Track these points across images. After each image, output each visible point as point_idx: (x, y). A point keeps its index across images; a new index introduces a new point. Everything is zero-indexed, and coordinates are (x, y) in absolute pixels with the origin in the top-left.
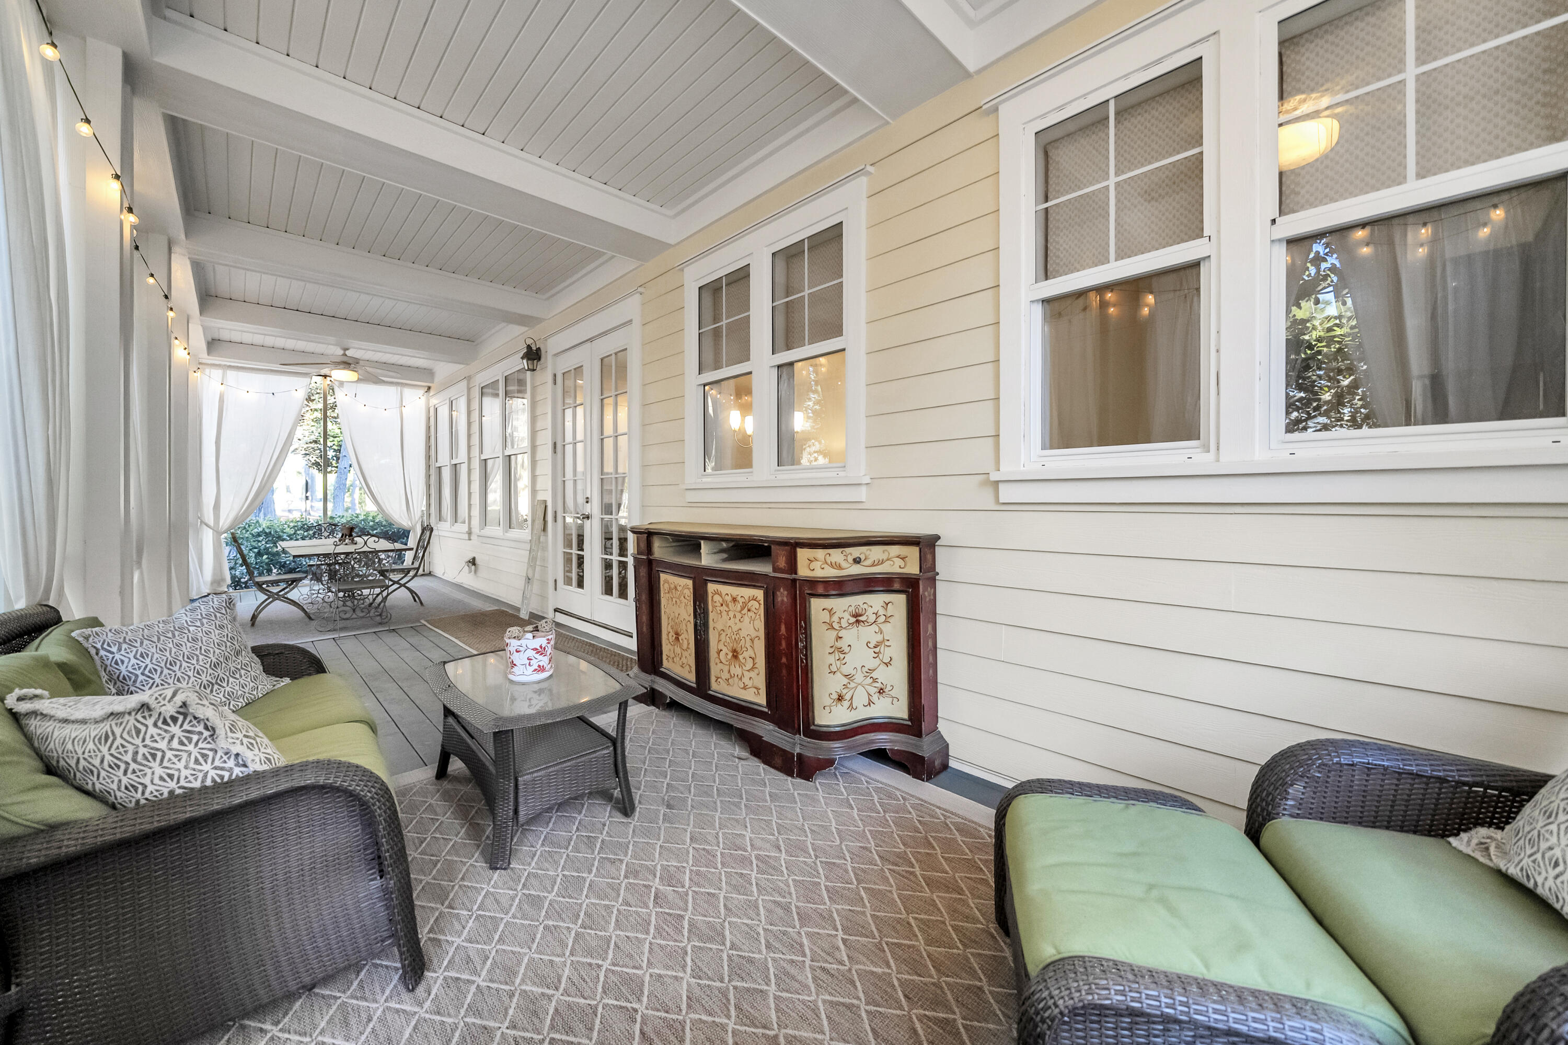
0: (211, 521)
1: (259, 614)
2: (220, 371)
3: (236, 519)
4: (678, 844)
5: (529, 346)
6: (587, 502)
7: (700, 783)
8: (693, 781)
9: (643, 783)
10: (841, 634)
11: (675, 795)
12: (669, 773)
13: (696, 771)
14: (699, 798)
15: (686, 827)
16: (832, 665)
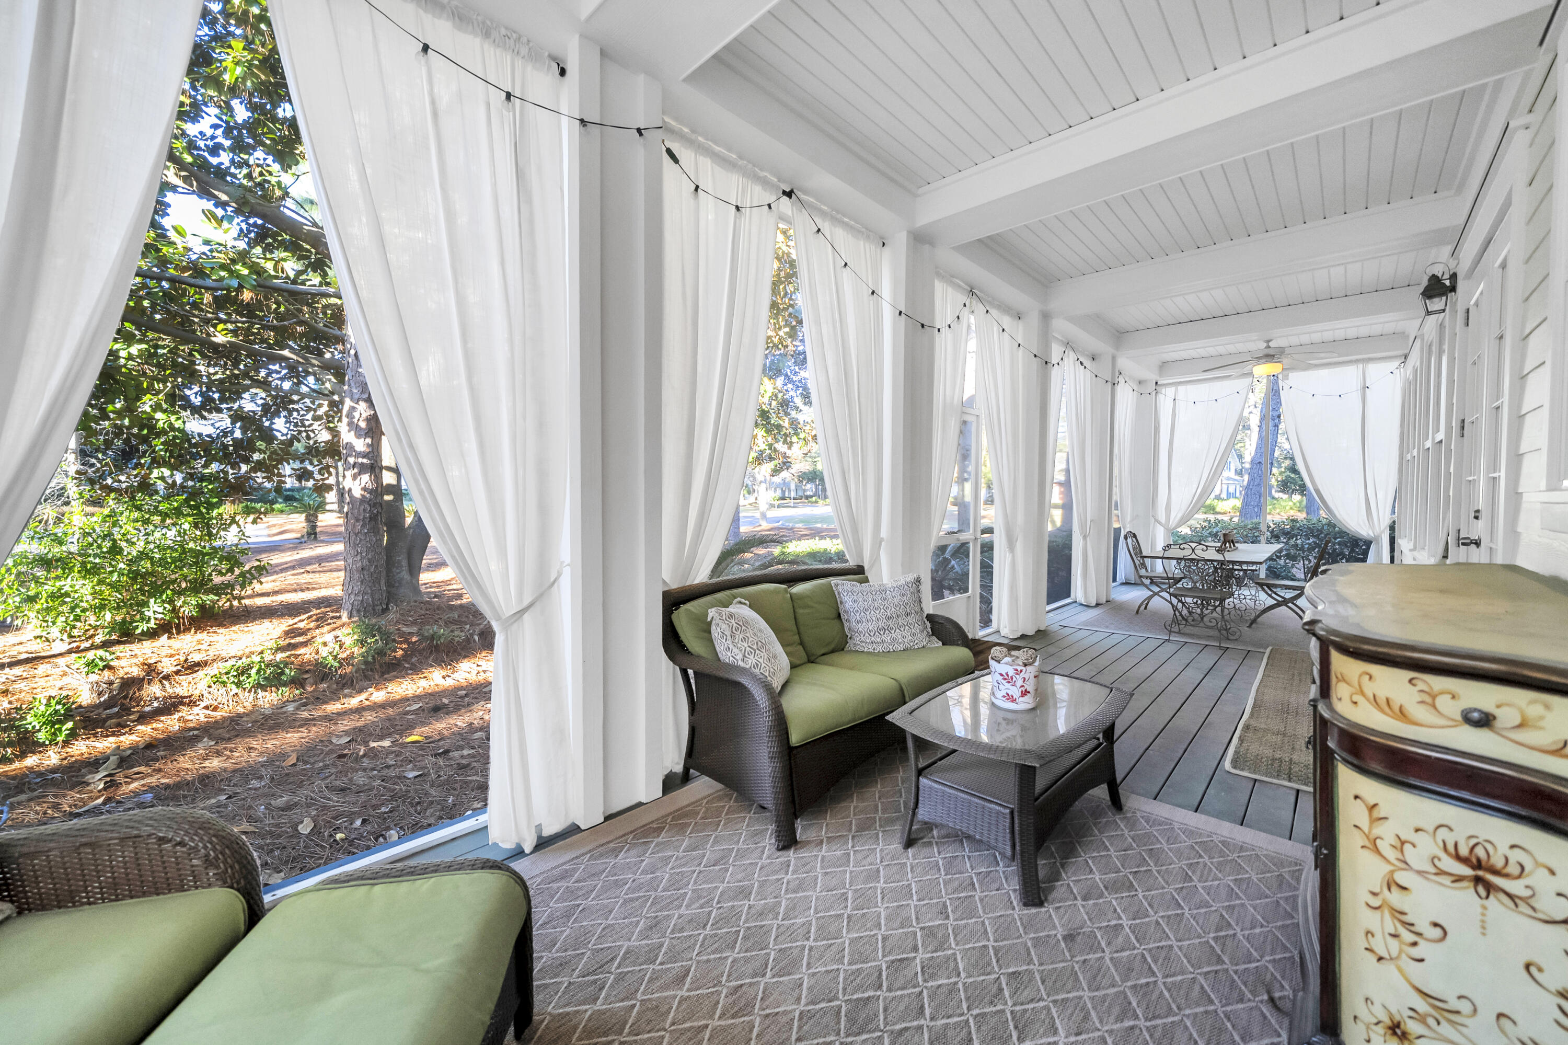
0: (1162, 519)
1: (1147, 604)
2: (1173, 389)
3: (1182, 518)
4: (997, 961)
5: (1434, 275)
6: (1476, 518)
7: (1149, 960)
8: (1150, 950)
9: (1101, 901)
10: (1402, 878)
11: (1099, 937)
12: (1147, 920)
13: (1180, 948)
14: (1111, 966)
15: (1036, 962)
16: (1373, 936)
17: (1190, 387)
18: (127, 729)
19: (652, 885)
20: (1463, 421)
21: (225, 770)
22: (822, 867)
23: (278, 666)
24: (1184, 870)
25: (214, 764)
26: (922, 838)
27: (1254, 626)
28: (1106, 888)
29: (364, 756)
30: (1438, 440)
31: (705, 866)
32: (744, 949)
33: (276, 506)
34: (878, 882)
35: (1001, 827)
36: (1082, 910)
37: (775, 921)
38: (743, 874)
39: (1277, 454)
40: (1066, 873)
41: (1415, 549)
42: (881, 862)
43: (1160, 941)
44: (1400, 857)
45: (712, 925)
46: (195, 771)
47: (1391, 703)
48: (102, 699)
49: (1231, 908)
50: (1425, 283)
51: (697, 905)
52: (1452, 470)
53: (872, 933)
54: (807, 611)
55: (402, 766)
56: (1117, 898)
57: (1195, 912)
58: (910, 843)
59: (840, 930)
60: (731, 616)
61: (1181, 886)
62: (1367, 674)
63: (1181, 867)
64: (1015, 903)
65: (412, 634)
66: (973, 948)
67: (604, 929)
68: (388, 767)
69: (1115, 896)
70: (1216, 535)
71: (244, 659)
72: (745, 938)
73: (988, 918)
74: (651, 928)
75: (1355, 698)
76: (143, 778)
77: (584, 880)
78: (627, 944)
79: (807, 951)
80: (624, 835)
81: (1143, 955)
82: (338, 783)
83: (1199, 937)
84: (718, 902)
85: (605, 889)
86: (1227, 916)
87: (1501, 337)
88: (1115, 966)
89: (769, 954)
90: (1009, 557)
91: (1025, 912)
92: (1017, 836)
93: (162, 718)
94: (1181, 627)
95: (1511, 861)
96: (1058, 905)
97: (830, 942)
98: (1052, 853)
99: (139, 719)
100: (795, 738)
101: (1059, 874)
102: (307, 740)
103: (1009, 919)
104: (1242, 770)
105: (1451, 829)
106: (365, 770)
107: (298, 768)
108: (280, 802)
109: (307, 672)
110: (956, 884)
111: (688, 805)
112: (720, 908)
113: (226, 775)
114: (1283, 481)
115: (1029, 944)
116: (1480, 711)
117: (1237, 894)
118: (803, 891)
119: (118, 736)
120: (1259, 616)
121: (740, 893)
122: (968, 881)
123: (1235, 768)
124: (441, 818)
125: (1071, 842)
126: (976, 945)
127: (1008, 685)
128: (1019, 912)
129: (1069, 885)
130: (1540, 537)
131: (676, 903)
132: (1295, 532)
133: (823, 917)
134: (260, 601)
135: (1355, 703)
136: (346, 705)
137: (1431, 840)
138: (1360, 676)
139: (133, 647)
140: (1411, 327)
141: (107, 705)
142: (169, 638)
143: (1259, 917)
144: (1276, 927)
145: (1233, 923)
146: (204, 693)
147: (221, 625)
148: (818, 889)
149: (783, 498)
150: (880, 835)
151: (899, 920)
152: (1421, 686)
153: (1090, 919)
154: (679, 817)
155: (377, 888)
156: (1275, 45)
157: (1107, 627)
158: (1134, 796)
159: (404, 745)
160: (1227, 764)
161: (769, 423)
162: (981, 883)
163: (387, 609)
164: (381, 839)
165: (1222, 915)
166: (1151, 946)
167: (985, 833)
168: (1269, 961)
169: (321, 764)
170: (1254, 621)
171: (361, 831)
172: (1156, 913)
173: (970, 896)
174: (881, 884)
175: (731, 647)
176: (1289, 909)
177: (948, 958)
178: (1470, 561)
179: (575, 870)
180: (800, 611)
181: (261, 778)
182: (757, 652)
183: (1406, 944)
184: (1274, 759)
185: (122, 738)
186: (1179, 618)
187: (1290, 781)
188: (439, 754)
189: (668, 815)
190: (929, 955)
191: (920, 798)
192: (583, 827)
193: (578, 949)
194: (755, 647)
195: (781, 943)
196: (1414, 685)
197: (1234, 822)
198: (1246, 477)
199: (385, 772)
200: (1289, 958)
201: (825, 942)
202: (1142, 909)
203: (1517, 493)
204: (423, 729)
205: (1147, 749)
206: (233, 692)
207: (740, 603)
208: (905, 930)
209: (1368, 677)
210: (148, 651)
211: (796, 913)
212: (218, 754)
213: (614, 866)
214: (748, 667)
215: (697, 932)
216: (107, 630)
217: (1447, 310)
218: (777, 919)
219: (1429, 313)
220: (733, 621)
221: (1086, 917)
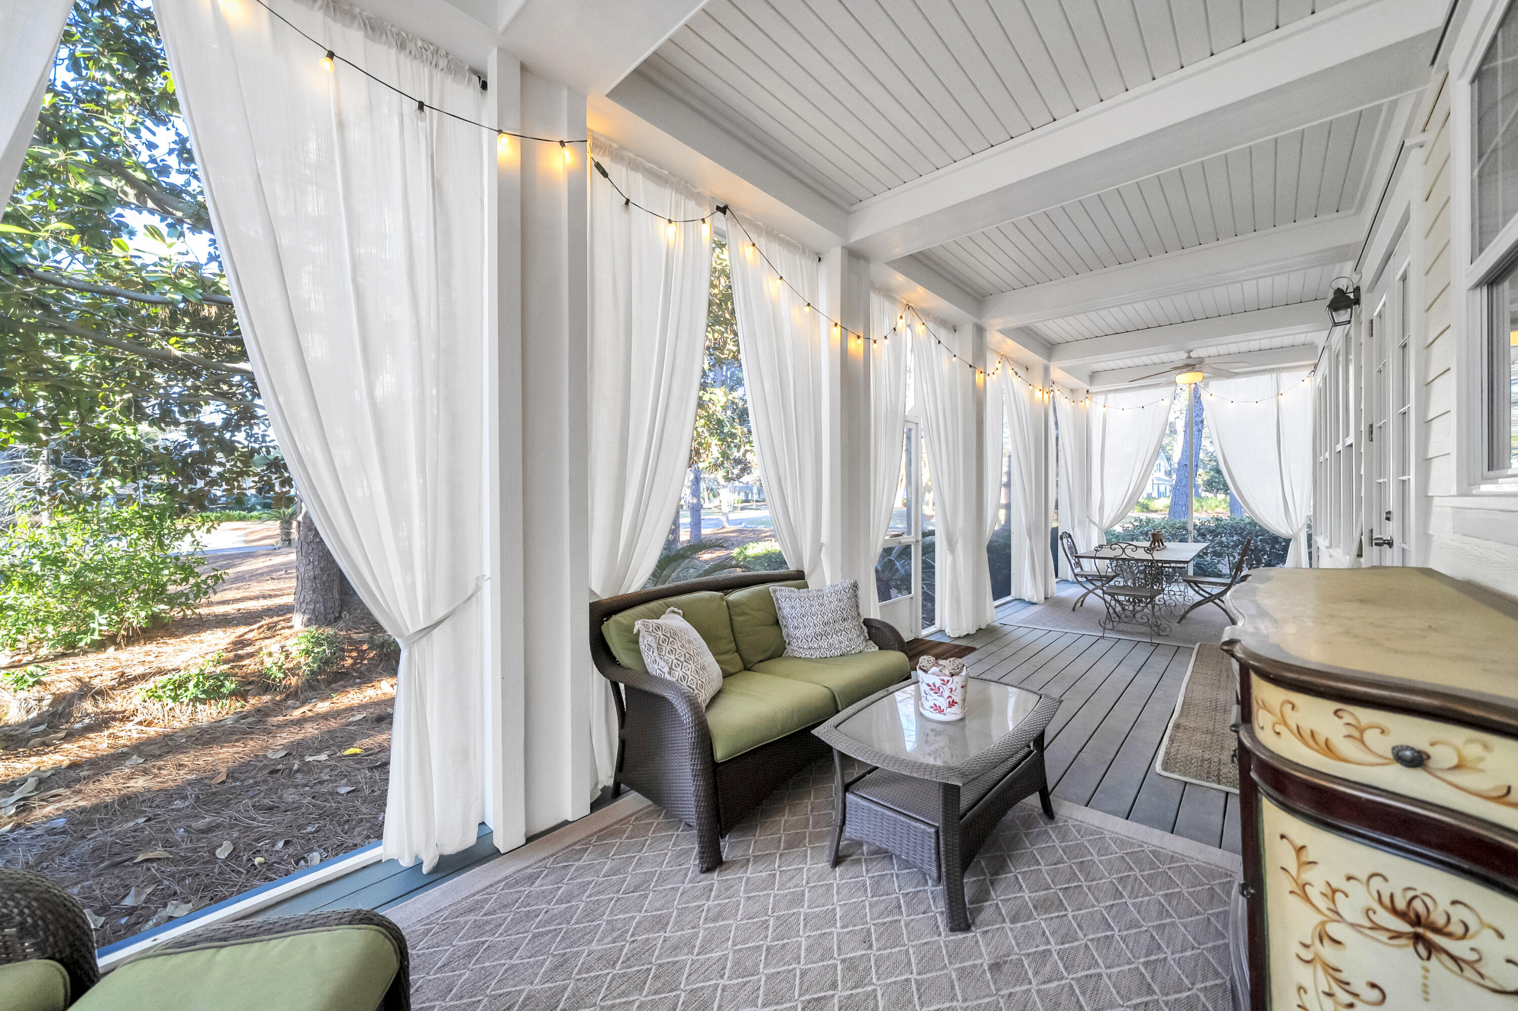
0: (1096, 519)
1: (1083, 602)
2: (1103, 397)
3: (1114, 518)
4: (919, 998)
5: (1339, 289)
6: (1388, 519)
7: (1078, 992)
8: (1078, 980)
9: (1030, 922)
10: (1334, 930)
11: (1026, 966)
12: (1076, 943)
13: (1109, 976)
14: (1037, 1000)
15: (960, 998)
16: (1306, 992)
17: (1119, 396)
18: (52, 748)
19: (565, 917)
20: (1371, 426)
21: (149, 790)
22: (746, 891)
23: (217, 679)
24: (1114, 884)
25: (140, 783)
26: (850, 855)
27: (1183, 621)
28: (1035, 907)
29: (298, 771)
30: (1348, 443)
31: (624, 893)
32: (653, 990)
33: (255, 513)
34: (802, 907)
35: (926, 847)
36: (1010, 934)
37: (690, 956)
38: (663, 901)
39: (1202, 456)
40: (995, 891)
41: (1330, 547)
42: (807, 883)
43: (1089, 969)
44: (1332, 907)
45: (623, 963)
46: (117, 792)
47: (1316, 736)
48: (30, 717)
49: (1161, 928)
50: (1331, 296)
51: (610, 939)
52: (1362, 472)
53: (791, 967)
54: (744, 618)
55: (336, 781)
56: (1046, 920)
57: (1125, 933)
58: (838, 860)
59: (757, 965)
60: (658, 627)
61: (1111, 903)
62: (1290, 703)
63: (1112, 882)
64: (941, 928)
65: (362, 642)
66: (895, 983)
67: (506, 971)
68: (321, 782)
69: (1044, 917)
70: (1147, 534)
71: (182, 673)
72: (656, 977)
73: (913, 946)
74: (557, 967)
75: (1279, 728)
76: (60, 801)
77: (494, 912)
78: (528, 988)
79: (719, 991)
80: (544, 859)
81: (1071, 987)
82: (266, 801)
83: (1129, 962)
84: (632, 936)
85: (515, 922)
86: (1157, 937)
87: (1404, 346)
88: (1042, 1000)
89: (678, 996)
90: (949, 559)
91: (952, 938)
92: (942, 857)
93: (91, 735)
94: (1115, 624)
95: (1454, 919)
96: (986, 929)
97: (745, 979)
98: (982, 869)
99: (66, 737)
100: (720, 753)
101: (988, 893)
102: (241, 755)
103: (935, 947)
104: (1173, 772)
105: (1386, 879)
106: (296, 786)
107: (226, 786)
108: (200, 824)
109: (250, 683)
110: (883, 906)
111: (616, 823)
112: (633, 941)
113: (149, 795)
114: (1208, 481)
115: (954, 977)
116: (1412, 749)
117: (1167, 910)
118: (723, 920)
119: (41, 755)
120: (1187, 612)
121: (657, 923)
122: (895, 903)
123: (1165, 770)
124: (368, 837)
125: (1001, 856)
126: (898, 979)
127: (935, 696)
128: (946, 938)
129: (997, 905)
130: (1452, 540)
131: (587, 937)
132: (1220, 530)
133: (741, 950)
134: (220, 610)
135: (1278, 734)
136: (288, 717)
137: (1365, 889)
138: (1282, 704)
139: (77, 660)
140: (1319, 338)
141: (35, 723)
142: (116, 650)
143: (1190, 938)
144: (1207, 949)
145: (1163, 946)
146: (139, 707)
147: (172, 635)
148: (739, 917)
149: (747, 501)
150: (809, 852)
151: (820, 952)
152: (1347, 718)
153: (1018, 944)
154: (604, 838)
155: (224, 951)
156: (1182, 67)
157: (1045, 624)
158: (1067, 803)
159: (342, 759)
160: (1158, 767)
161: (722, 432)
162: (908, 905)
163: (340, 617)
164: (302, 862)
165: (1153, 937)
166: (1080, 974)
167: (911, 853)
168: (1200, 990)
169: (251, 781)
170: (1183, 617)
171: (282, 854)
172: (1085, 935)
173: (896, 921)
174: (805, 910)
175: (658, 659)
176: (1220, 928)
177: (868, 995)
178: (1383, 564)
179: (486, 901)
180: (737, 619)
181: (185, 798)
182: (685, 664)
183: (1340, 1005)
184: (1203, 760)
185: (45, 758)
186: (1113, 615)
187: (1219, 783)
188: (376, 767)
189: (592, 835)
190: (848, 992)
191: (847, 815)
192: (502, 852)
193: (475, 996)
194: (682, 659)
195: (693, 983)
196: (1340, 717)
197: (1164, 829)
198: (1174, 476)
199: (317, 788)
200: (1221, 985)
201: (740, 980)
202: (1072, 932)
203: (1427, 496)
204: (364, 741)
205: (1080, 751)
206: (170, 706)
207: (674, 612)
208: (825, 963)
209: (1291, 706)
210: (91, 664)
211: (713, 946)
212: (146, 772)
213: (528, 896)
214: (674, 680)
215: (605, 972)
216: (51, 643)
217: (1352, 322)
218: (692, 954)
219: (1335, 324)
220: (660, 633)
221: (1014, 943)
